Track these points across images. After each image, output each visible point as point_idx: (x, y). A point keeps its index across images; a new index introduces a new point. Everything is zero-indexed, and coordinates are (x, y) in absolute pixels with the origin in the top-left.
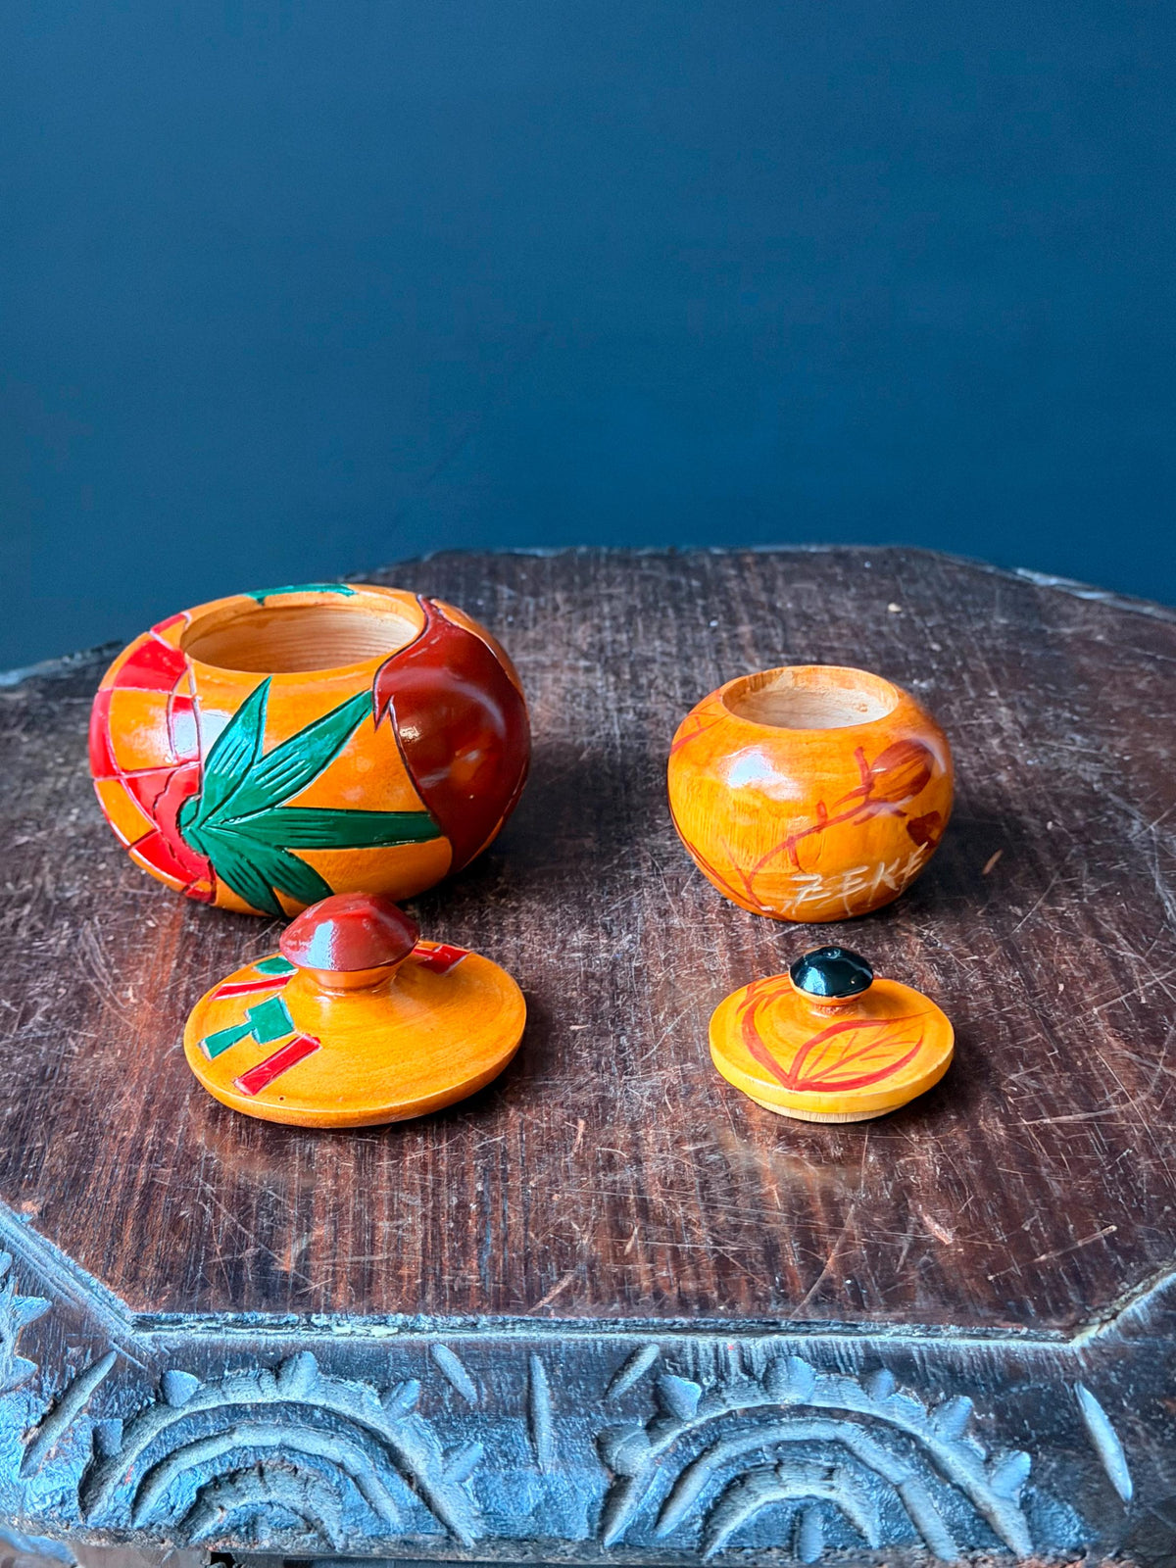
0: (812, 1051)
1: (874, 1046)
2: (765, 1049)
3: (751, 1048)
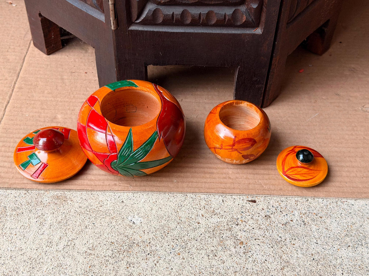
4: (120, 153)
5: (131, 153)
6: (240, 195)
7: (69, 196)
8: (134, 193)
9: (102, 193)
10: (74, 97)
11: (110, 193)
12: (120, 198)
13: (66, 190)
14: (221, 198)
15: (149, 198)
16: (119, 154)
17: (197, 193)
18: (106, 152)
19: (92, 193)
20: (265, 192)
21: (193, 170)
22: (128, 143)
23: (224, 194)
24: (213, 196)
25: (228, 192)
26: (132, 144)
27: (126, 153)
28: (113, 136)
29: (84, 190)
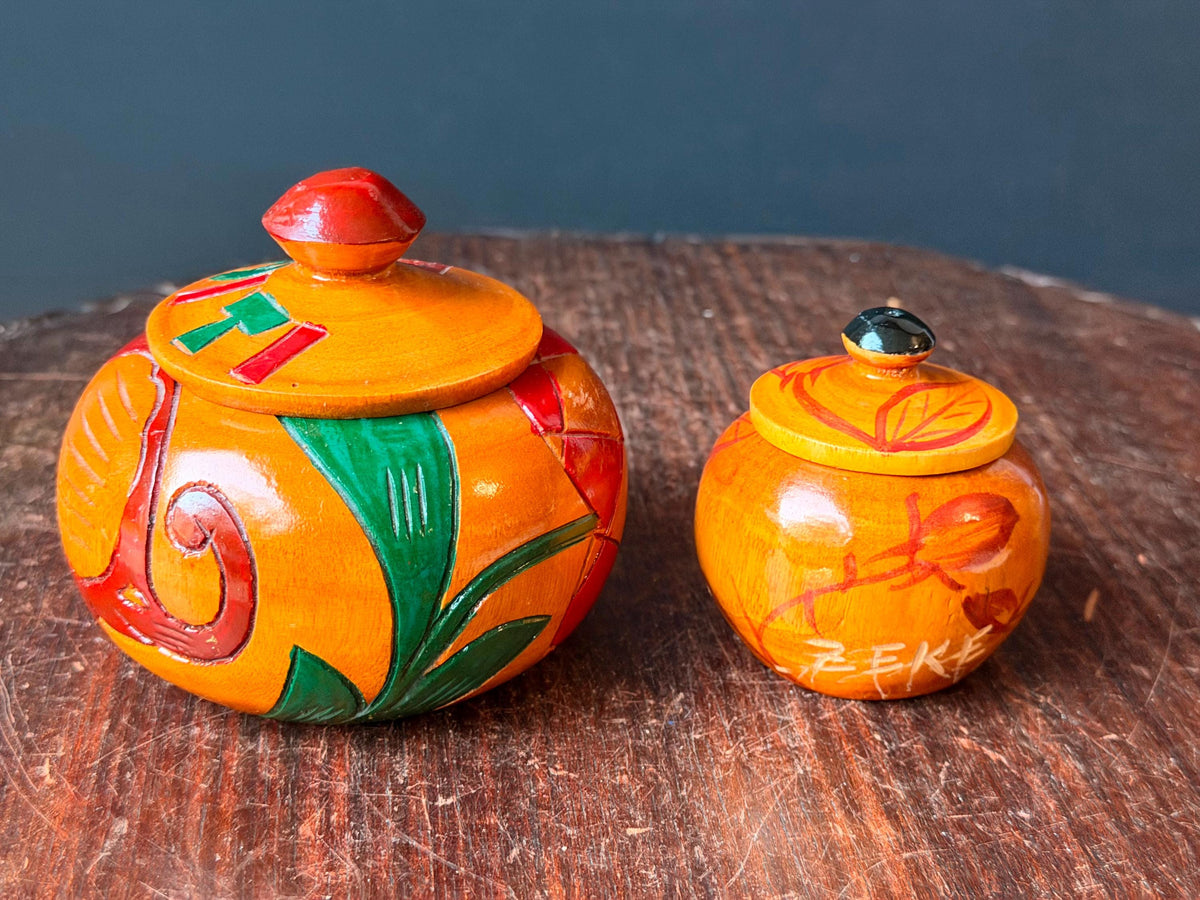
0: (890, 413)
1: (952, 404)
2: (836, 417)
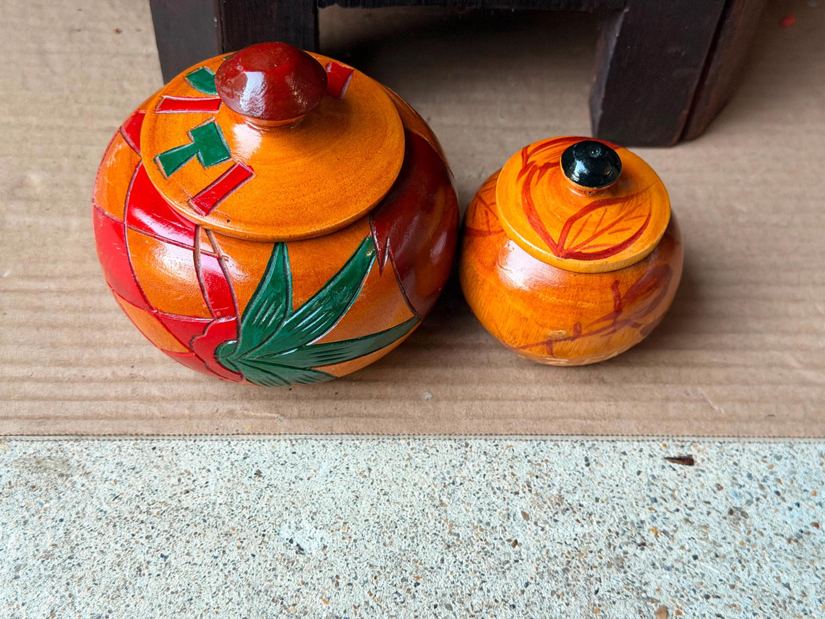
0: (574, 225)
1: (620, 220)
2: (540, 220)
3: (529, 218)
4: (247, 317)
5: (284, 317)
6: (640, 438)
7: (76, 457)
8: (294, 442)
9: (189, 443)
10: (81, 111)
11: (217, 443)
12: (248, 460)
13: (66, 438)
14: (579, 452)
15: (346, 459)
16: (245, 321)
17: (502, 437)
18: (197, 314)
19: (154, 445)
20: (720, 426)
21: (483, 356)
22: (273, 282)
23: (589, 438)
24: (552, 443)
25: (601, 431)
26: (287, 286)
27: (269, 316)
28: (219, 259)
29: (125, 434)
